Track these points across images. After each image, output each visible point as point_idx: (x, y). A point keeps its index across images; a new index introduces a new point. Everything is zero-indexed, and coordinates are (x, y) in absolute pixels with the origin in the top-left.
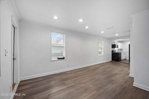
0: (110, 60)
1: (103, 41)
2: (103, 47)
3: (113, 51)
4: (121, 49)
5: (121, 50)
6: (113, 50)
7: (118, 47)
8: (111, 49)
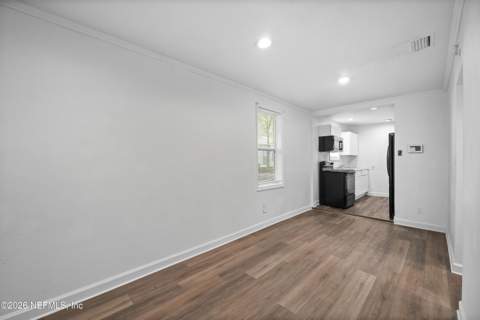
0: (313, 202)
1: (279, 120)
2: (279, 146)
3: (322, 165)
4: (352, 158)
5: (349, 162)
6: (323, 160)
7: (341, 149)
8: (317, 157)
